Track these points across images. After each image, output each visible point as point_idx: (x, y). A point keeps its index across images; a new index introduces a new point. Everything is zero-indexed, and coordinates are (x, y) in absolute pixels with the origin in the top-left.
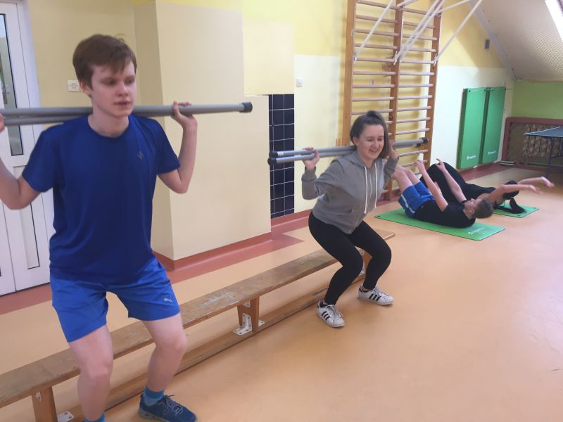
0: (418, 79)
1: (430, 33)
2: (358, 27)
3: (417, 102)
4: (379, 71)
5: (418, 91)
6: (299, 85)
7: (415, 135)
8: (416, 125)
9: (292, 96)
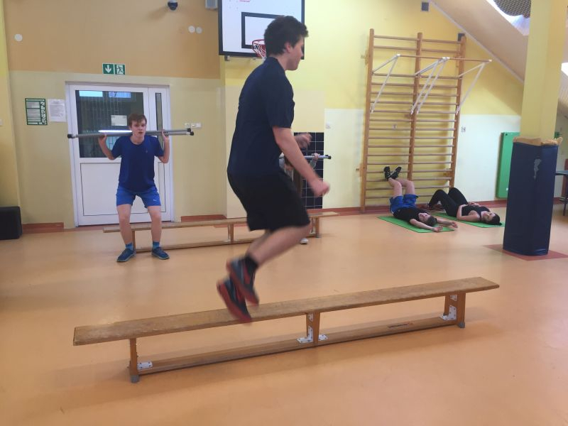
0: (445, 124)
1: (455, 92)
2: (373, 90)
3: (444, 141)
4: (402, 119)
5: (445, 133)
6: (328, 127)
7: (442, 166)
8: (443, 157)
9: (323, 133)
